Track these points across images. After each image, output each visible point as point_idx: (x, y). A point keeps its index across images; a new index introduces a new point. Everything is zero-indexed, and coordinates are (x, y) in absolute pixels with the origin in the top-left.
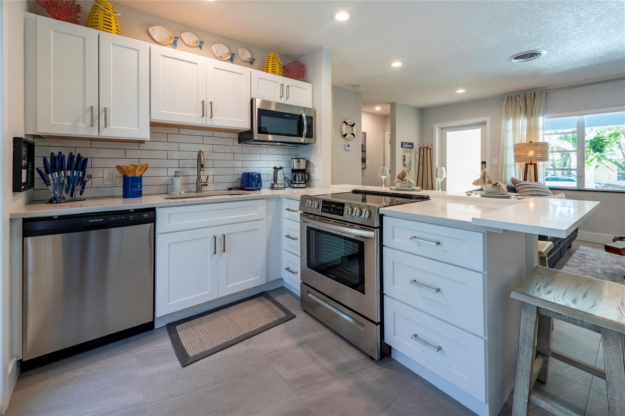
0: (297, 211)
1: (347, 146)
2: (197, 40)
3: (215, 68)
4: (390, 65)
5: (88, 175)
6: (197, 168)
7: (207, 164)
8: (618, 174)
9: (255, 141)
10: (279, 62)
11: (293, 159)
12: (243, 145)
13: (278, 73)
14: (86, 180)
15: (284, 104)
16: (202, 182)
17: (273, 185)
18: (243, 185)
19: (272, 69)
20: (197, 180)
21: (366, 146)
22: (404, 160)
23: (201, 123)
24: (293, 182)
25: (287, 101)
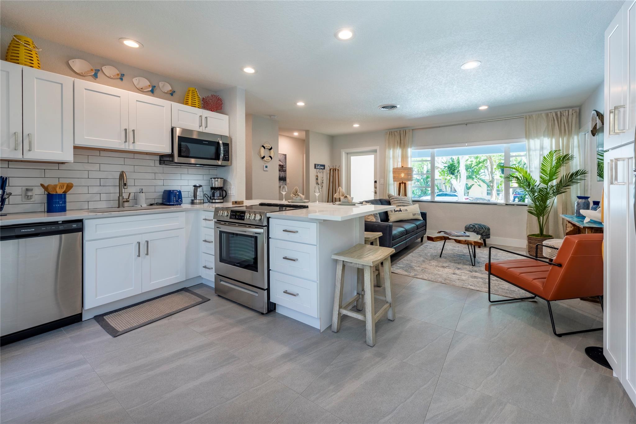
0: (212, 220)
1: (265, 167)
2: (118, 72)
3: (137, 101)
4: (295, 104)
5: (8, 192)
6: (118, 187)
7: (130, 182)
8: (487, 191)
9: (176, 163)
10: (198, 96)
11: (212, 178)
12: (164, 166)
13: (197, 106)
14: (6, 197)
15: (203, 132)
16: (124, 198)
17: (192, 200)
18: (164, 201)
19: (192, 102)
20: (119, 197)
21: (286, 167)
22: (317, 179)
23: (124, 148)
24: (212, 198)
25: (205, 129)
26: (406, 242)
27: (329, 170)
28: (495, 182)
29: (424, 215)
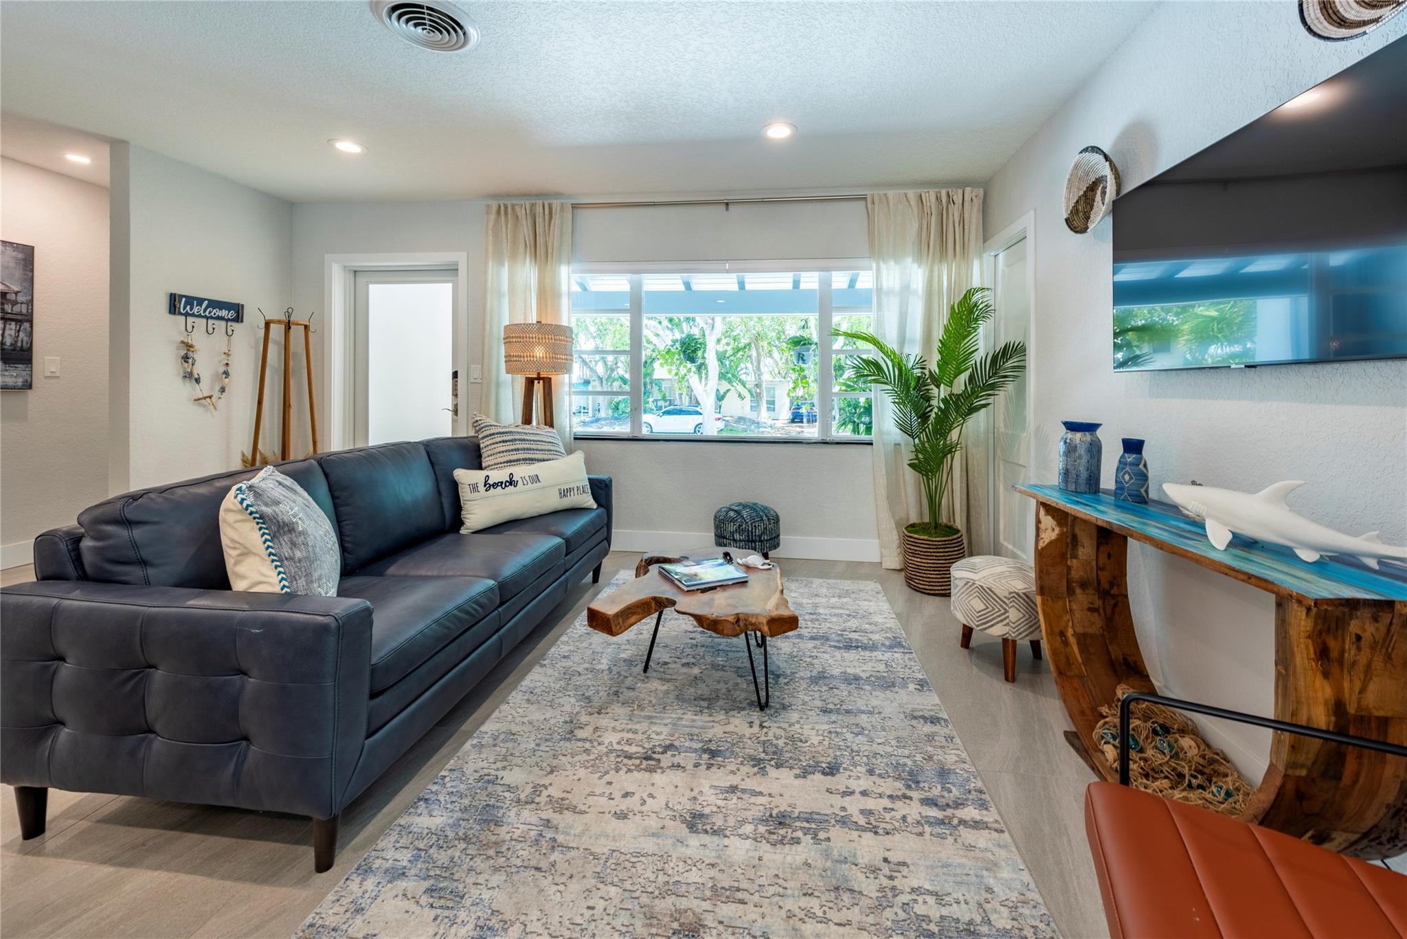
21: (30, 301)
22: (187, 358)
26: (500, 638)
27: (263, 325)
28: (764, 386)
29: (601, 490)
